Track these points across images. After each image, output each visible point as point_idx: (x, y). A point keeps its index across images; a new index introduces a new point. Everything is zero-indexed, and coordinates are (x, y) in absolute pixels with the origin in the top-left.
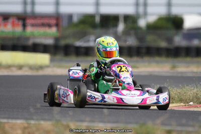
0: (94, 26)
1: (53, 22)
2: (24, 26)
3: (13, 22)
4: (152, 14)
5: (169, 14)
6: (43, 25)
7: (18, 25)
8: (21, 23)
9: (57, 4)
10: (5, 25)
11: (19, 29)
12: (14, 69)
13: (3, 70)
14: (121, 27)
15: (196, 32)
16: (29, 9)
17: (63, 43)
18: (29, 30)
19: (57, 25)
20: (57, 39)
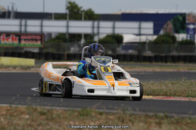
0: (65, 41)
1: (39, 37)
2: (20, 40)
3: (13, 37)
4: (103, 33)
5: (114, 33)
6: (32, 40)
7: (15, 39)
8: (18, 38)
9: (42, 26)
10: (7, 39)
11: (16, 42)
12: (11, 68)
13: (3, 69)
14: (83, 41)
15: (130, 44)
16: (23, 29)
17: (45, 51)
18: (23, 42)
19: (41, 40)
20: (40, 49)
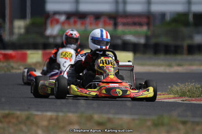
0: (186, 24)
1: (144, 20)
2: (116, 25)
3: (104, 21)
6: (135, 24)
7: (109, 24)
8: (112, 22)
9: (149, 3)
10: (97, 24)
16: (121, 8)
17: (153, 41)
18: (121, 29)
19: (148, 24)
